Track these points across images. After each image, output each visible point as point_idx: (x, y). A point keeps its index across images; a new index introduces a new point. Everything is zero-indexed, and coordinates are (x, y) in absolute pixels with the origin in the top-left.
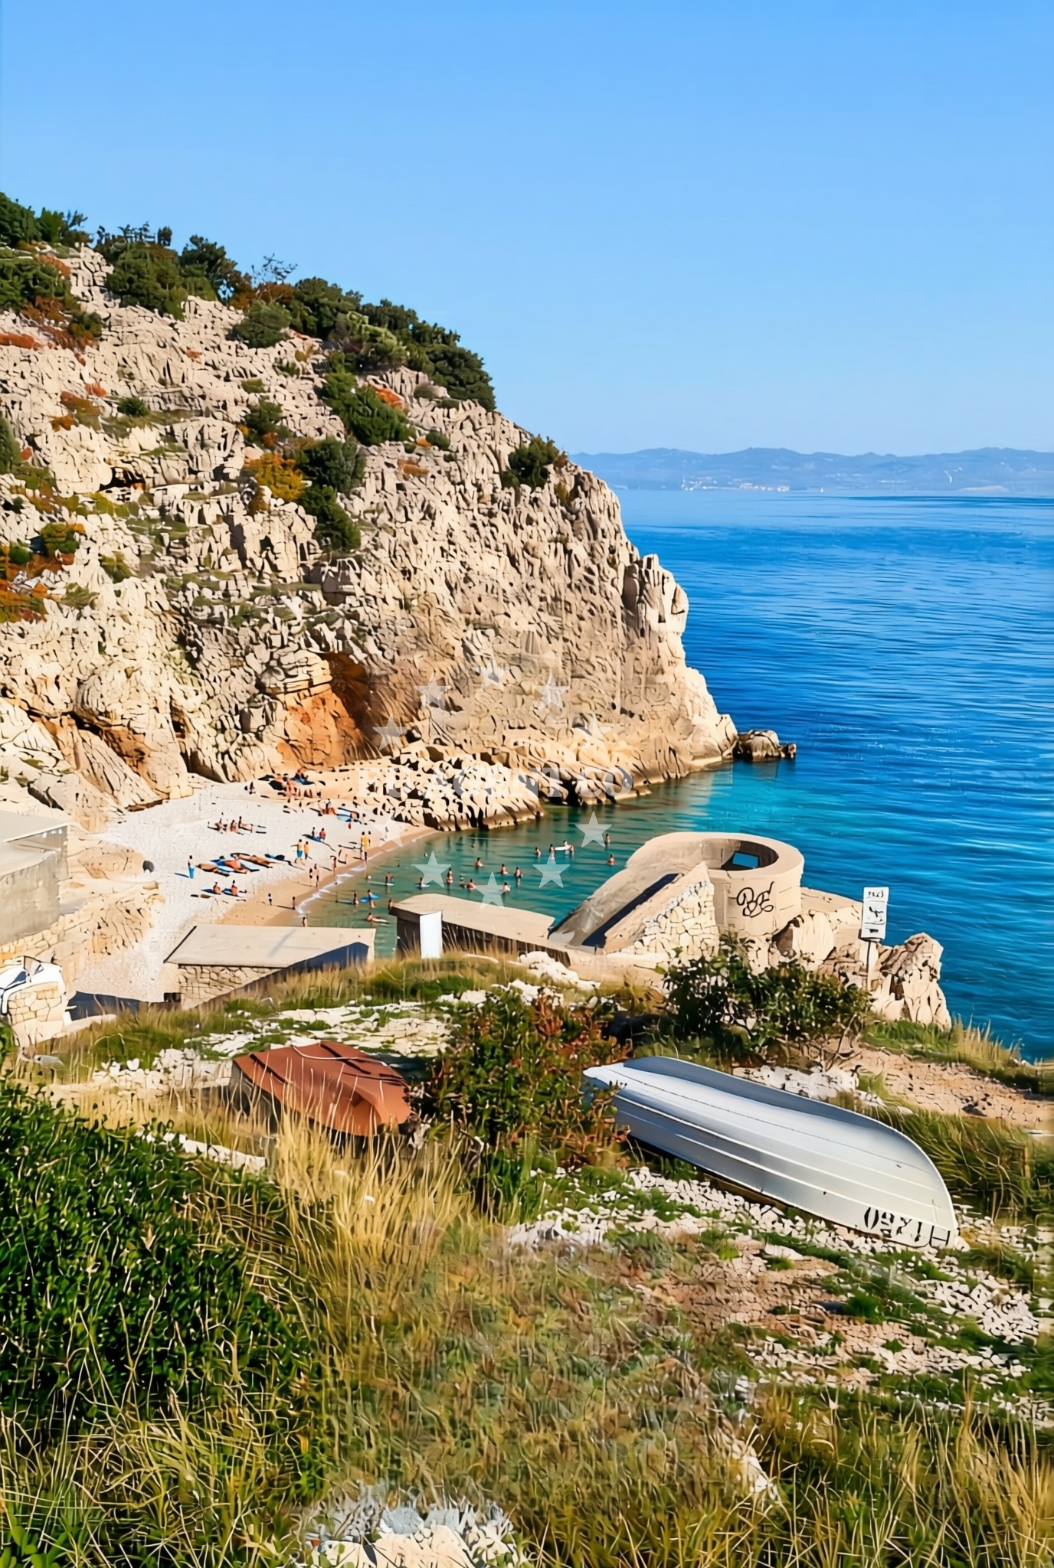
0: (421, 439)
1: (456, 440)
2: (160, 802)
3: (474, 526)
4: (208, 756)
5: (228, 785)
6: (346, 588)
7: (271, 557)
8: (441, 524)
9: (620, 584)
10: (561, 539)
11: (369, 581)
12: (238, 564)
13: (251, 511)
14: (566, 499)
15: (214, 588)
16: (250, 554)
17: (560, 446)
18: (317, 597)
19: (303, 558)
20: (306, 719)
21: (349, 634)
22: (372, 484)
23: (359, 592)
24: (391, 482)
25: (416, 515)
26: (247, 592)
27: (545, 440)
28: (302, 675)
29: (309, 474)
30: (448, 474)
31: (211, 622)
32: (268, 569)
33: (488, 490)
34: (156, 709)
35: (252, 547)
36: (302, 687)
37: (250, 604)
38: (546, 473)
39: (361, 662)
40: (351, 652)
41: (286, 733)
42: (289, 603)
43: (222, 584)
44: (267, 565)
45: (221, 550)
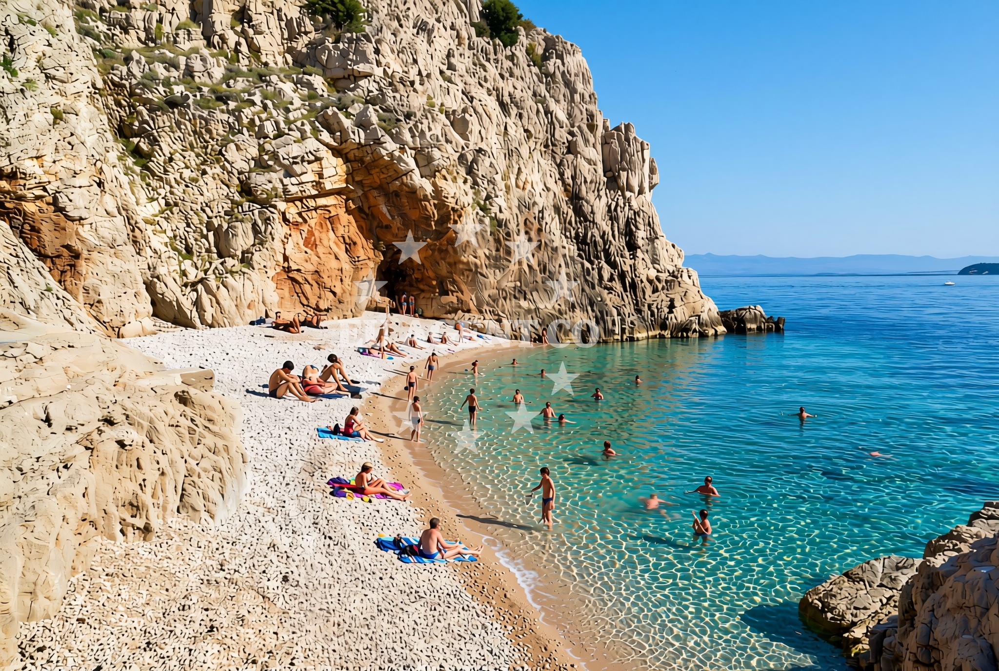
4: (172, 290)
6: (362, 67)
7: (251, 32)
9: (599, 148)
11: (391, 61)
12: (201, 43)
14: (539, 61)
15: (172, 65)
16: (218, 27)
17: (523, 12)
18: (318, 81)
19: (291, 38)
20: (310, 243)
21: (375, 119)
23: (378, 72)
26: (218, 73)
28: (308, 175)
31: (172, 103)
32: (244, 48)
33: (465, 35)
34: (100, 184)
35: (222, 19)
36: (308, 193)
37: (224, 86)
38: (516, 33)
39: (391, 155)
40: (378, 142)
41: (286, 258)
42: (281, 85)
43: (182, 60)
44: (242, 41)
45: (175, 22)
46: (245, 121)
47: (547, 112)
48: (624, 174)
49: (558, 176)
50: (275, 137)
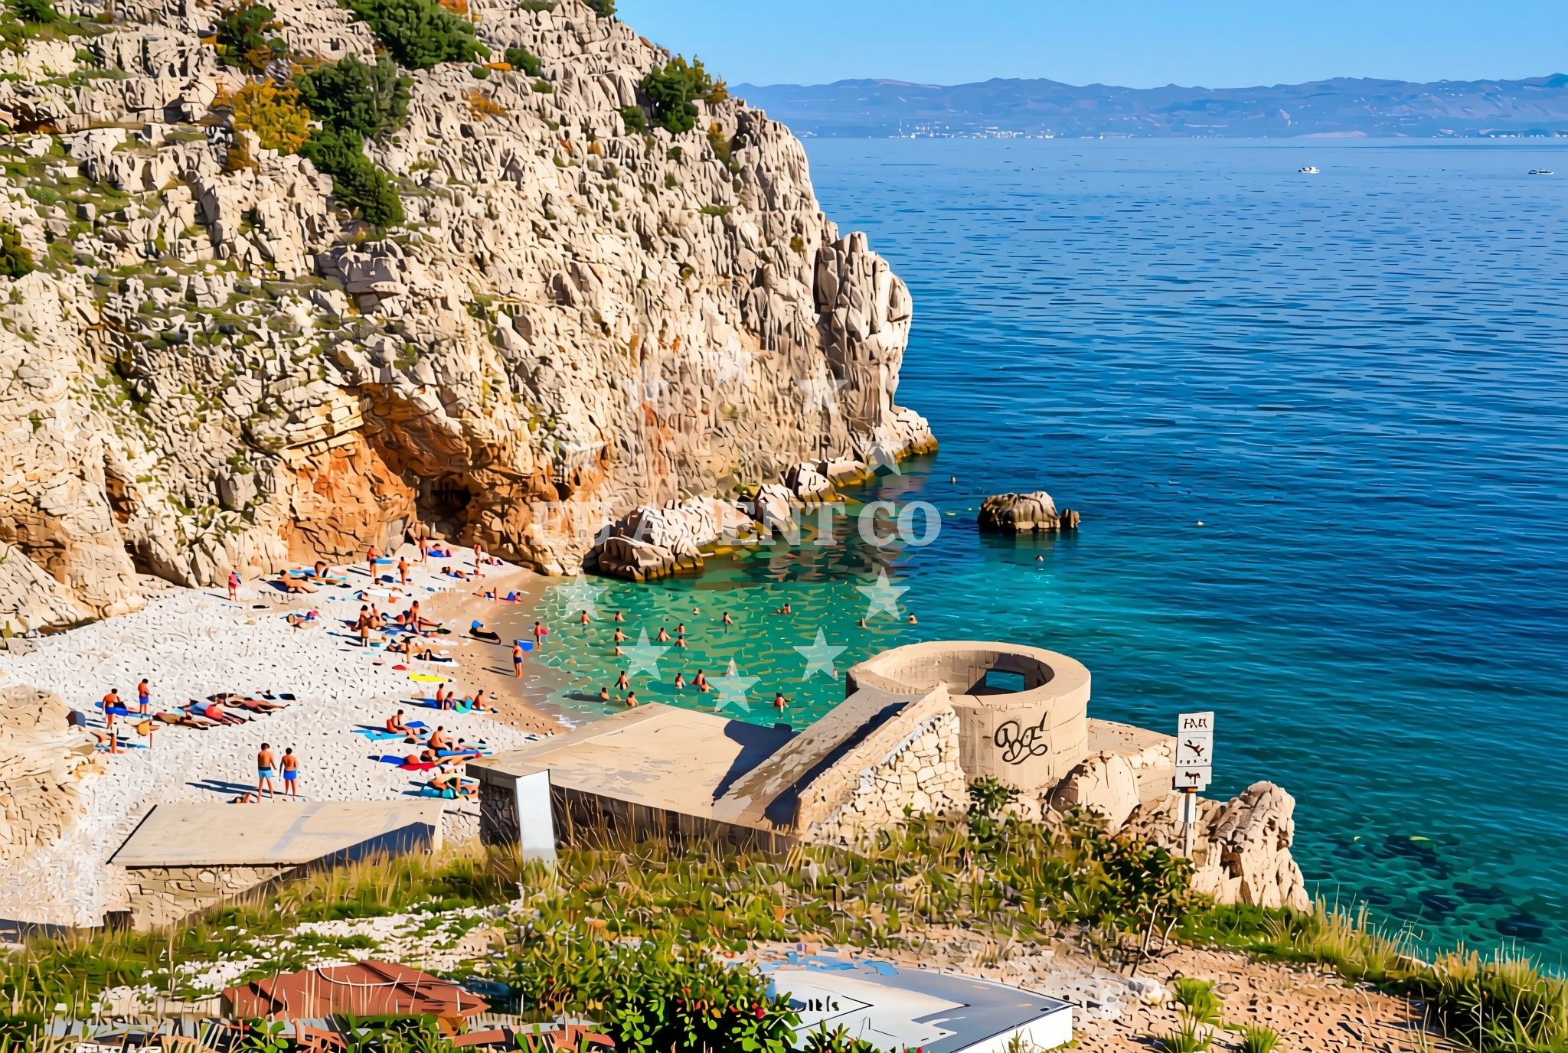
0: (497, 57)
1: (552, 58)
2: (89, 621)
3: (583, 191)
4: (166, 550)
5: (199, 591)
6: (383, 286)
7: (262, 237)
8: (531, 188)
9: (809, 275)
10: (718, 209)
11: (420, 276)
12: (208, 252)
13: (228, 168)
14: (724, 150)
15: (172, 287)
16: (226, 235)
17: (714, 71)
18: (337, 300)
19: (316, 235)
20: (324, 487)
21: (390, 355)
22: (420, 126)
23: (403, 291)
24: (451, 122)
25: (494, 171)
26: (223, 294)
27: (690, 64)
28: (316, 419)
29: (319, 111)
30: (541, 112)
31: (171, 341)
32: (256, 257)
33: (603, 133)
34: (82, 477)
35: (230, 222)
36: (317, 438)
37: (229, 312)
38: (693, 112)
39: (409, 396)
40: (394, 382)
41: (292, 509)
42: (293, 310)
43: (184, 281)
44: (255, 251)
45: (180, 228)
46: (247, 360)
47: (730, 228)
48: (841, 313)
49: (739, 319)
50: (279, 379)
